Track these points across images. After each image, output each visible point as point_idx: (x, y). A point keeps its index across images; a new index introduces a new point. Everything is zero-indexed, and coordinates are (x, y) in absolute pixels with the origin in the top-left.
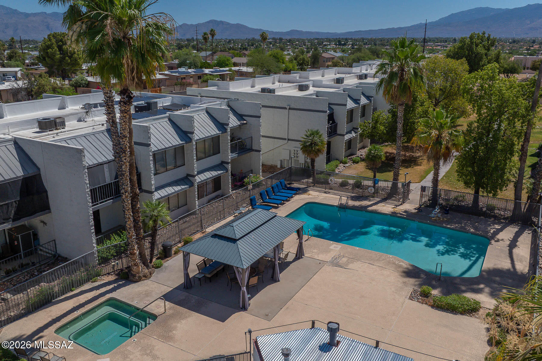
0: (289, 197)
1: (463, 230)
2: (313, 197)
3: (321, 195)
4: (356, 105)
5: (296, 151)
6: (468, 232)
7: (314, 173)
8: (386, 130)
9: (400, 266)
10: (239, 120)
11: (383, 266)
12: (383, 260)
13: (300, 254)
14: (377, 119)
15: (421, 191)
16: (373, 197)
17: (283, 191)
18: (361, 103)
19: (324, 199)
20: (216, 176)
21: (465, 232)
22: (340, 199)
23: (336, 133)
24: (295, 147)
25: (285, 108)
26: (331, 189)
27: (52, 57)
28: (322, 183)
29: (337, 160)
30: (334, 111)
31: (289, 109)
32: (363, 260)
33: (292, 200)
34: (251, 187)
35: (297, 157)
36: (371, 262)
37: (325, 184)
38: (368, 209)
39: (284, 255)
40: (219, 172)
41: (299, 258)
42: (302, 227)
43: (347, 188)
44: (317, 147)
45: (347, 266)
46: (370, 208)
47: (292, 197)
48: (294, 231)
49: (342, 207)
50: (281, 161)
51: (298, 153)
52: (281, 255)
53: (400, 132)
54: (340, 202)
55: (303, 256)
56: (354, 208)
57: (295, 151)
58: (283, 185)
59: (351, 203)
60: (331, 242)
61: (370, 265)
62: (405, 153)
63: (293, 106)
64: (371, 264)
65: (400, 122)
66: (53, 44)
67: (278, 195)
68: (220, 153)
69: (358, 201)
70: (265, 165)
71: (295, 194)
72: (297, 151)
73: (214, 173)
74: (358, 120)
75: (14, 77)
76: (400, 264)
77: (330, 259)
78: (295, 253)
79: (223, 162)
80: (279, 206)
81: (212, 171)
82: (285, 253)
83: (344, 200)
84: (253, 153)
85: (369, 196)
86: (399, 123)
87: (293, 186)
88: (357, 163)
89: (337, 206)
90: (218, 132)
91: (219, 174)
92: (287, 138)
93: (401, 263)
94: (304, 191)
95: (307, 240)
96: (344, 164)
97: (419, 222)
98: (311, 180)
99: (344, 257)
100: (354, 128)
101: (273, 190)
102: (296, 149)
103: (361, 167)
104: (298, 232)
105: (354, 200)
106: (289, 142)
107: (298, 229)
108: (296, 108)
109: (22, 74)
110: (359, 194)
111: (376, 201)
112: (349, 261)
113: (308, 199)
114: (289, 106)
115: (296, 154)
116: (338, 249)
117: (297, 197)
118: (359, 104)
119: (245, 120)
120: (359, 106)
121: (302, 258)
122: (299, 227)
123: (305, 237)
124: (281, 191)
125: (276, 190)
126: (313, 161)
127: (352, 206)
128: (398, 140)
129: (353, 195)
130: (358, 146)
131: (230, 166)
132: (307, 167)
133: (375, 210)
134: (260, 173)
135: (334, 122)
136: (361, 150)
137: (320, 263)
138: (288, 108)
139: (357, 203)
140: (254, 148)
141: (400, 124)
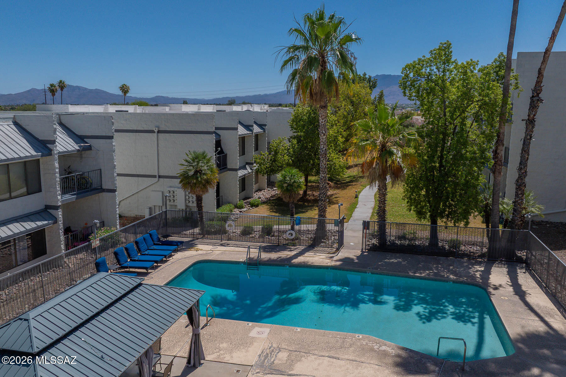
0: (165, 256)
1: (438, 278)
2: (205, 252)
3: (216, 249)
4: (249, 132)
5: (172, 192)
6: (447, 280)
7: (201, 218)
8: (292, 160)
9: (385, 354)
10: (77, 143)
11: (358, 359)
12: (351, 346)
13: (197, 357)
14: (277, 149)
15: (364, 228)
16: (294, 245)
17: (155, 247)
18: (254, 131)
19: (222, 254)
20: (33, 229)
21: (444, 281)
22: (248, 252)
23: (226, 168)
24: (171, 187)
25: (152, 132)
26: (229, 239)
28: (215, 233)
29: (229, 203)
30: (221, 138)
31: (159, 132)
32: (316, 352)
33: (171, 260)
34: (98, 242)
35: (174, 201)
36: (332, 354)
37: (219, 234)
38: (293, 261)
39: (164, 367)
40: (39, 223)
41: (195, 367)
42: (198, 301)
43: (253, 237)
44: (205, 177)
45: (293, 370)
46: (295, 261)
47: (171, 256)
48: (183, 312)
49: (252, 264)
50: (150, 208)
51: (175, 195)
52: (158, 366)
53: (324, 147)
54: (248, 257)
55: (202, 361)
56: (270, 263)
57: (170, 192)
58: (155, 238)
59: (265, 256)
60: (251, 324)
61: (331, 360)
62: (312, 193)
63: (163, 128)
64: (333, 358)
65: (324, 132)
67: (147, 255)
68: (41, 191)
69: (273, 253)
70: (127, 217)
71: (176, 251)
72: (174, 192)
73: (30, 226)
74: (251, 154)
76: (381, 348)
77: (256, 358)
78: (186, 355)
79: (48, 207)
80: (149, 271)
81: (25, 222)
82: (165, 360)
83: (254, 253)
84: (105, 194)
85: (287, 245)
86: (322, 134)
87: (170, 239)
88: (257, 206)
89: (244, 263)
90: (34, 153)
91: (38, 227)
92: (157, 174)
93: (384, 348)
94: (190, 245)
95: (206, 325)
96: (239, 209)
97: (372, 273)
98: (197, 230)
99: (280, 351)
100: (247, 163)
101: (138, 247)
102: (172, 189)
103: (263, 211)
104: (190, 313)
105: (267, 252)
106: (161, 179)
107: (189, 307)
108: (168, 129)
110: (272, 242)
111: (300, 250)
112: (293, 358)
113: (198, 257)
114: (158, 127)
115: (172, 197)
116: (265, 335)
117: (178, 256)
118: (252, 131)
119: (87, 143)
120: (252, 133)
121: (200, 364)
122: (192, 303)
123: (203, 320)
124: (152, 248)
125: (143, 246)
126: (199, 200)
127: (268, 261)
128: (322, 159)
129: (264, 245)
130: (255, 187)
131: (60, 213)
132: (189, 214)
133: (304, 262)
134: (117, 225)
135: (222, 152)
136: (257, 193)
137: (238, 371)
138: (156, 131)
139: (274, 256)
140: (105, 187)
141: (324, 135)
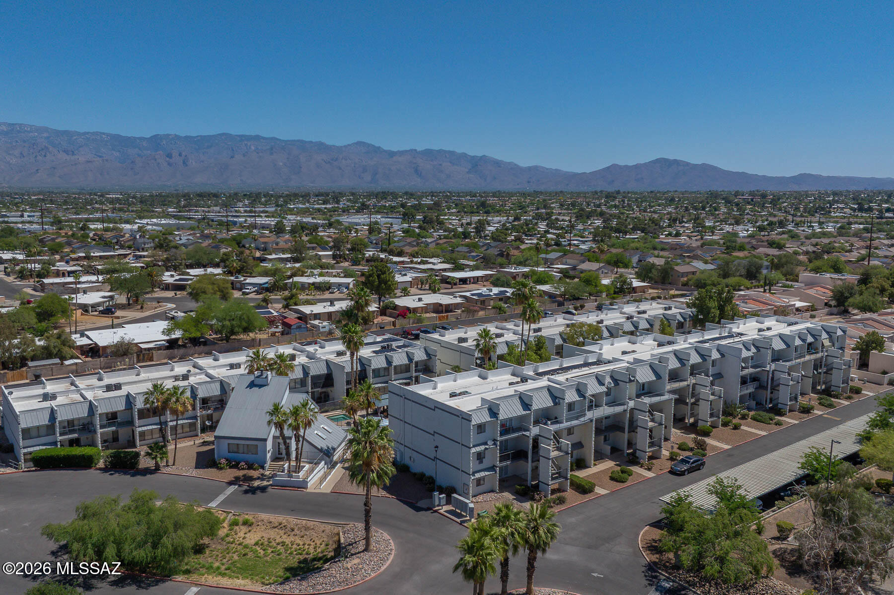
27: (372, 282)
66: (374, 273)
75: (346, 288)
109: (354, 285)
